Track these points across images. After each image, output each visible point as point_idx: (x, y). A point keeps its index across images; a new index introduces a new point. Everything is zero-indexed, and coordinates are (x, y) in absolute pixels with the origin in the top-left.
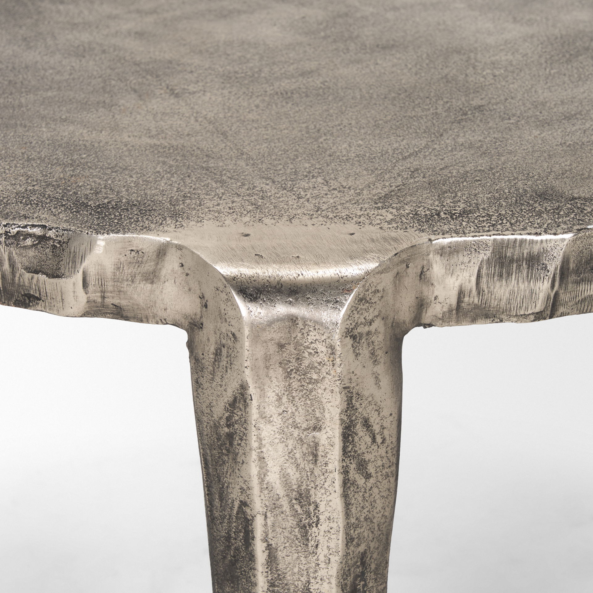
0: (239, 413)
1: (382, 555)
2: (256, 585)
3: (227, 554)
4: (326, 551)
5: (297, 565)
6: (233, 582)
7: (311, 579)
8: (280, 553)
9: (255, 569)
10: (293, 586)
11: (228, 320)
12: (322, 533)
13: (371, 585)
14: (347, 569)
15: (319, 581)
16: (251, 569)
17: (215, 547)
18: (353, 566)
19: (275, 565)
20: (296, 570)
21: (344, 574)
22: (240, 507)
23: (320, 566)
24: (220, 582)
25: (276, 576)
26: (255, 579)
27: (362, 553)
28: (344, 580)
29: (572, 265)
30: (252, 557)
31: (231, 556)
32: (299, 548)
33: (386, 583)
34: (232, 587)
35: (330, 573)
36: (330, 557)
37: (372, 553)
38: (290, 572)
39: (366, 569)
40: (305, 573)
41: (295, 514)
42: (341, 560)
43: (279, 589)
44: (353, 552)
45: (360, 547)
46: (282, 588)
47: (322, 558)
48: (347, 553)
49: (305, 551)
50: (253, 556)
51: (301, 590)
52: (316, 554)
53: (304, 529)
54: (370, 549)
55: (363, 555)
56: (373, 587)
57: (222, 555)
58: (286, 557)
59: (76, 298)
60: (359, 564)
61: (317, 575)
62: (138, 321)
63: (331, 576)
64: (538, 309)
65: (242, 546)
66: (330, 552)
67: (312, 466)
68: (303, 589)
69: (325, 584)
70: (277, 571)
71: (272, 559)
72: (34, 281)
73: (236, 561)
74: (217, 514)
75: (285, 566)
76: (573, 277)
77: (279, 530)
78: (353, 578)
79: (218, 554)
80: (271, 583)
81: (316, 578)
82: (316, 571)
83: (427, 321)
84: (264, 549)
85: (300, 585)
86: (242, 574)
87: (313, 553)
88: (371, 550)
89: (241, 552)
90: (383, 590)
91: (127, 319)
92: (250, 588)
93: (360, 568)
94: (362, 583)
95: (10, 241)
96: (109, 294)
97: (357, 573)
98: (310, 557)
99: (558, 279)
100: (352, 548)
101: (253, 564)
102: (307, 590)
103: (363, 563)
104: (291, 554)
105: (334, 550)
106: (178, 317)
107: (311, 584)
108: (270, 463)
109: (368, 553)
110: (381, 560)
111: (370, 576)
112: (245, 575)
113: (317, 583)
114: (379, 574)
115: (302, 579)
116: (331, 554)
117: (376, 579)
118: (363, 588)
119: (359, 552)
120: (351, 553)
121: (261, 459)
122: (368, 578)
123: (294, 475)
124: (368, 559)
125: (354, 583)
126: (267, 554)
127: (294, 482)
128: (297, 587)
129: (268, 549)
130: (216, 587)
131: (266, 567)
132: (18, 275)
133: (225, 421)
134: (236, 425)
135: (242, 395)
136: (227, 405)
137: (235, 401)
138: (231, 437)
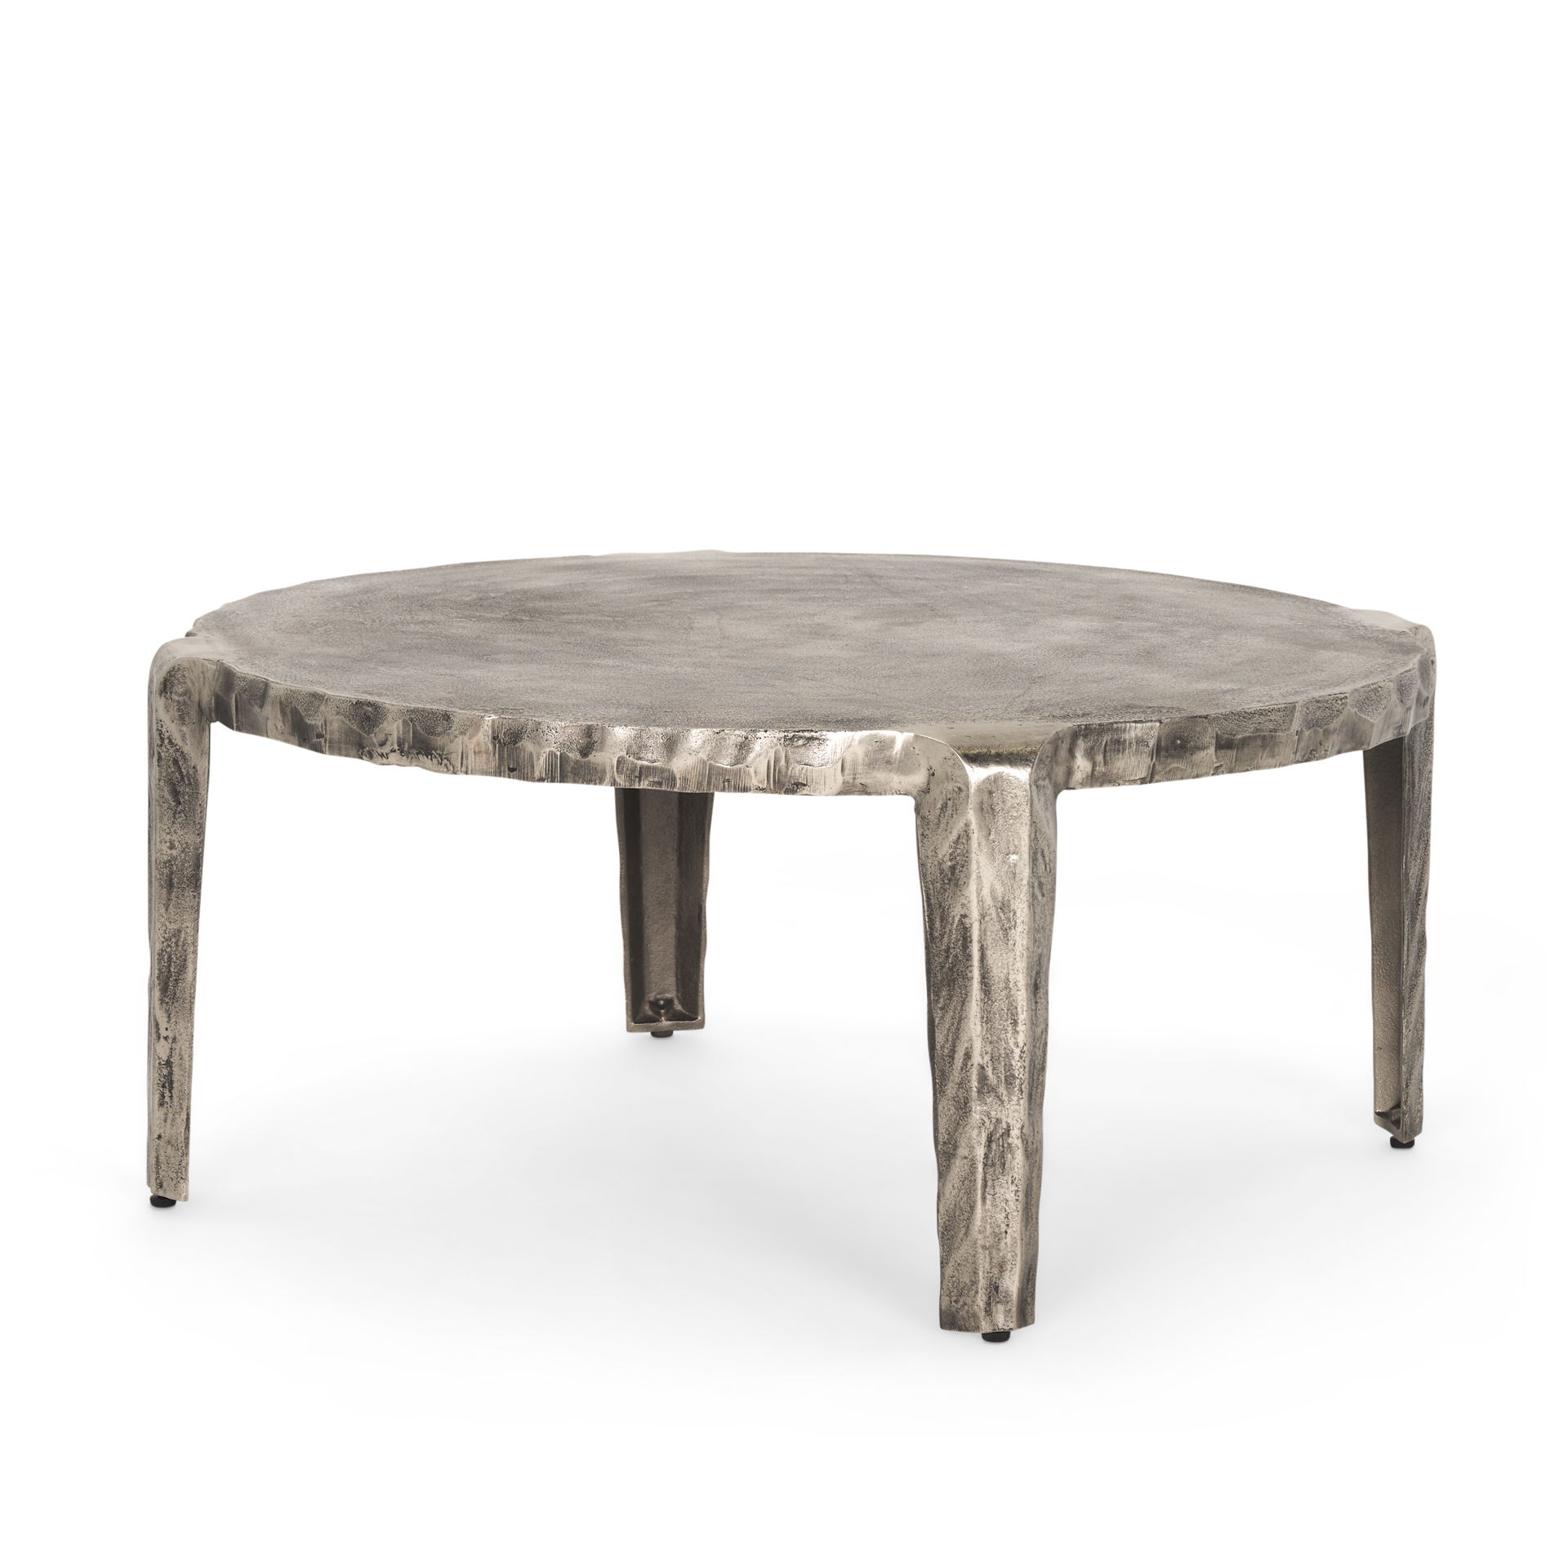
0: (962, 847)
2: (972, 979)
3: (946, 963)
5: (1001, 961)
6: (949, 986)
8: (989, 951)
9: (971, 966)
10: (997, 978)
11: (954, 779)
12: (1018, 934)
15: (1015, 972)
16: (967, 967)
20: (1000, 965)
22: (960, 921)
23: (1016, 960)
26: (971, 974)
29: (1163, 744)
30: (969, 957)
31: (949, 963)
32: (1002, 946)
38: (996, 967)
40: (1006, 966)
41: (1000, 920)
43: (987, 981)
46: (990, 980)
47: (1018, 954)
49: (1006, 949)
51: (1003, 980)
52: (1013, 950)
53: (1006, 931)
58: (993, 955)
59: (835, 780)
61: (1013, 968)
62: (878, 795)
64: (1142, 776)
66: (1022, 950)
67: (1012, 882)
68: (1005, 980)
69: (1019, 975)
70: (987, 966)
71: (983, 957)
72: (804, 771)
74: (936, 934)
75: (992, 962)
76: (1163, 753)
77: (988, 933)
80: (982, 976)
81: (1013, 970)
82: (1013, 964)
83: (1072, 786)
85: (1002, 976)
87: (1011, 949)
91: (869, 794)
95: (787, 743)
96: (859, 776)
98: (1010, 953)
99: (1155, 754)
102: (1007, 980)
104: (996, 952)
106: (909, 788)
107: (1010, 975)
108: (985, 881)
115: (1004, 971)
121: (979, 877)
123: (1000, 890)
126: (981, 953)
127: (1000, 895)
128: (1000, 978)
129: (982, 949)
132: (790, 768)
133: (948, 857)
134: (958, 858)
135: (966, 831)
136: (952, 844)
137: (959, 838)
138: (953, 868)
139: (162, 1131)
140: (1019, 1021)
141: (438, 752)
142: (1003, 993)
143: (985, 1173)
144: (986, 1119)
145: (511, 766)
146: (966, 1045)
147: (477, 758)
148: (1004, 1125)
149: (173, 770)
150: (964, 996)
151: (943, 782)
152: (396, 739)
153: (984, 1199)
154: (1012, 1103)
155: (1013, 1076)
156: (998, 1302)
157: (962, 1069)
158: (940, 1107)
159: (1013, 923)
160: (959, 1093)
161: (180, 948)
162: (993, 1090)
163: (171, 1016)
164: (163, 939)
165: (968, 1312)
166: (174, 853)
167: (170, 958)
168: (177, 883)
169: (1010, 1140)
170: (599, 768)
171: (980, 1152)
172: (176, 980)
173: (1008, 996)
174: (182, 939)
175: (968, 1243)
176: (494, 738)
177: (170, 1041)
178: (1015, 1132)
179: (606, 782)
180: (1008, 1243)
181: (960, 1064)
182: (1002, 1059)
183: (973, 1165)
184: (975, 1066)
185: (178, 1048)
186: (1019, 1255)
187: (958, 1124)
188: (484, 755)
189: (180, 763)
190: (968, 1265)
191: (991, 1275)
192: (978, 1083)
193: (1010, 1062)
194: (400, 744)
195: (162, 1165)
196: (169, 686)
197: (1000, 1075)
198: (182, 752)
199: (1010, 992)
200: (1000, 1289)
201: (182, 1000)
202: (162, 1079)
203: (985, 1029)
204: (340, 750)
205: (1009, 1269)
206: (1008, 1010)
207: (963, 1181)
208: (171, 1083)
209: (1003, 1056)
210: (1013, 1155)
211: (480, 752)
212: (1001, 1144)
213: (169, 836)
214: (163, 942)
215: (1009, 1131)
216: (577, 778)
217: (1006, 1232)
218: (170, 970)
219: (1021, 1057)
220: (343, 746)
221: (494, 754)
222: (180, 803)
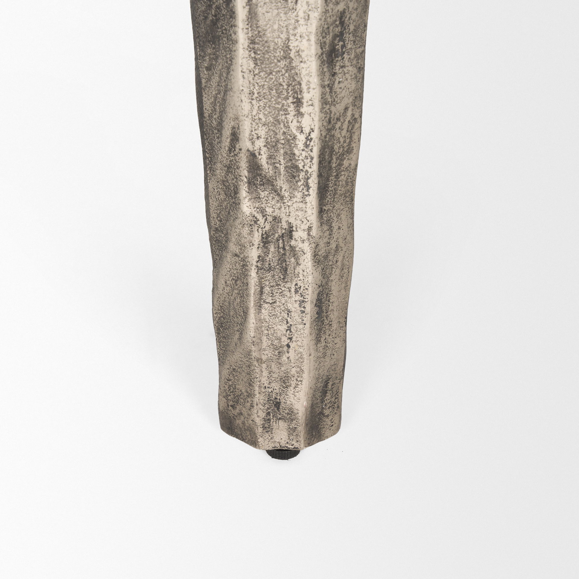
1: (361, 17)
2: (237, 42)
3: (208, 14)
4: (305, 7)
5: (277, 22)
6: (214, 43)
7: (290, 36)
8: (260, 9)
9: (235, 26)
10: (273, 44)
13: (349, 46)
14: (326, 26)
15: (299, 38)
16: (232, 26)
17: (197, 8)
18: (332, 25)
19: (255, 22)
20: (276, 27)
21: (323, 32)
23: (299, 23)
24: (202, 45)
25: (256, 33)
26: (236, 36)
27: (341, 12)
28: (323, 38)
30: (232, 14)
31: (213, 15)
32: (279, 4)
33: (365, 46)
34: (214, 48)
35: (309, 30)
36: (310, 13)
37: (351, 13)
38: (270, 29)
39: (345, 29)
40: (285, 30)
42: (320, 17)
43: (259, 46)
44: (332, 9)
45: (339, 6)
46: (263, 46)
47: (301, 14)
48: (326, 10)
49: (285, 8)
50: (234, 13)
51: (281, 47)
52: (296, 10)
54: (348, 9)
55: (342, 14)
56: (351, 48)
57: (204, 16)
58: (266, 14)
60: (338, 23)
61: (296, 32)
63: (310, 33)
65: (223, 4)
66: (310, 8)
68: (283, 47)
69: (305, 41)
70: (257, 27)
71: (252, 16)
73: (218, 20)
75: (265, 23)
78: (332, 38)
79: (199, 15)
80: (252, 40)
81: (295, 35)
82: (295, 28)
84: (245, 5)
85: (280, 42)
86: (223, 33)
87: (293, 9)
88: (350, 10)
89: (222, 10)
90: (361, 53)
92: (231, 46)
93: (339, 28)
94: (341, 43)
97: (336, 33)
98: (290, 13)
100: (331, 5)
101: (234, 21)
102: (286, 47)
103: (342, 23)
104: (271, 10)
105: (313, 6)
107: (291, 41)
109: (347, 13)
110: (360, 22)
111: (349, 37)
112: (226, 34)
113: (297, 40)
114: (357, 36)
115: (282, 36)
116: (310, 10)
117: (354, 42)
118: (342, 49)
119: (338, 11)
120: (330, 11)
122: (347, 39)
124: (347, 19)
125: (333, 42)
126: (248, 10)
128: (277, 44)
129: (249, 5)
130: (198, 50)
131: (246, 23)
140: (304, 101)
142: (282, 64)
143: (261, 279)
144: (259, 216)
146: (232, 123)
153: (259, 307)
154: (295, 200)
155: (297, 167)
156: (280, 419)
157: (230, 150)
158: (210, 186)
160: (228, 178)
162: (269, 183)
165: (243, 423)
169: (293, 243)
171: (254, 254)
173: (290, 68)
175: (241, 351)
178: (299, 234)
180: (291, 358)
181: (227, 144)
182: (280, 146)
183: (245, 265)
184: (243, 151)
186: (306, 371)
187: (229, 213)
191: (270, 390)
192: (249, 172)
193: (291, 150)
197: (278, 165)
199: (290, 63)
200: (282, 405)
203: (256, 108)
205: (293, 386)
206: (289, 86)
207: (236, 281)
209: (283, 142)
210: (297, 259)
212: (281, 245)
215: (291, 231)
217: (288, 346)
219: (307, 146)
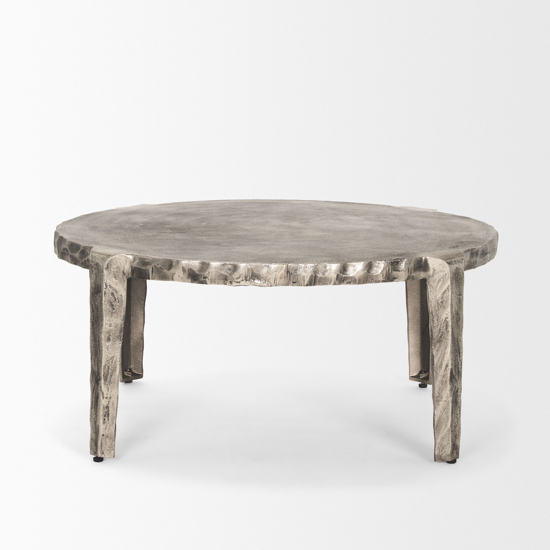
11: (444, 271)
53: (457, 322)
72: (397, 273)
108: (453, 305)
127: (456, 309)
132: (392, 273)
133: (441, 298)
134: (444, 298)
135: (448, 289)
136: (442, 294)
137: (445, 291)
138: (442, 302)
139: (104, 433)
141: (264, 279)
143: (452, 406)
144: (453, 387)
145: (294, 281)
146: (447, 362)
147: (281, 280)
148: (457, 388)
149: (111, 297)
150: (446, 345)
151: (439, 273)
152: (244, 276)
153: (452, 414)
155: (459, 371)
156: (455, 449)
157: (445, 371)
159: (459, 319)
160: (443, 379)
161: (113, 364)
162: (454, 377)
163: (109, 389)
164: (106, 361)
165: (446, 454)
166: (111, 328)
167: (108, 368)
168: (112, 339)
169: (458, 393)
170: (330, 279)
171: (451, 399)
172: (111, 376)
174: (115, 360)
175: (447, 430)
176: (288, 272)
177: (108, 399)
179: (332, 284)
181: (444, 369)
183: (448, 403)
184: (450, 369)
185: (112, 401)
187: (443, 390)
188: (284, 278)
189: (115, 294)
190: (446, 438)
191: (453, 440)
193: (458, 367)
194: (245, 277)
195: (104, 446)
196: (109, 266)
198: (116, 290)
201: (113, 383)
202: (104, 413)
204: (215, 282)
205: (457, 438)
206: (458, 349)
207: (445, 409)
208: (108, 414)
211: (282, 277)
213: (109, 322)
214: (106, 362)
215: (458, 390)
216: (320, 283)
217: (457, 425)
218: (108, 372)
220: (217, 280)
221: (287, 278)
222: (114, 309)
